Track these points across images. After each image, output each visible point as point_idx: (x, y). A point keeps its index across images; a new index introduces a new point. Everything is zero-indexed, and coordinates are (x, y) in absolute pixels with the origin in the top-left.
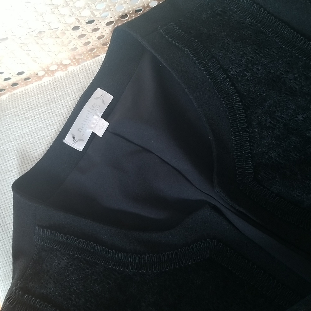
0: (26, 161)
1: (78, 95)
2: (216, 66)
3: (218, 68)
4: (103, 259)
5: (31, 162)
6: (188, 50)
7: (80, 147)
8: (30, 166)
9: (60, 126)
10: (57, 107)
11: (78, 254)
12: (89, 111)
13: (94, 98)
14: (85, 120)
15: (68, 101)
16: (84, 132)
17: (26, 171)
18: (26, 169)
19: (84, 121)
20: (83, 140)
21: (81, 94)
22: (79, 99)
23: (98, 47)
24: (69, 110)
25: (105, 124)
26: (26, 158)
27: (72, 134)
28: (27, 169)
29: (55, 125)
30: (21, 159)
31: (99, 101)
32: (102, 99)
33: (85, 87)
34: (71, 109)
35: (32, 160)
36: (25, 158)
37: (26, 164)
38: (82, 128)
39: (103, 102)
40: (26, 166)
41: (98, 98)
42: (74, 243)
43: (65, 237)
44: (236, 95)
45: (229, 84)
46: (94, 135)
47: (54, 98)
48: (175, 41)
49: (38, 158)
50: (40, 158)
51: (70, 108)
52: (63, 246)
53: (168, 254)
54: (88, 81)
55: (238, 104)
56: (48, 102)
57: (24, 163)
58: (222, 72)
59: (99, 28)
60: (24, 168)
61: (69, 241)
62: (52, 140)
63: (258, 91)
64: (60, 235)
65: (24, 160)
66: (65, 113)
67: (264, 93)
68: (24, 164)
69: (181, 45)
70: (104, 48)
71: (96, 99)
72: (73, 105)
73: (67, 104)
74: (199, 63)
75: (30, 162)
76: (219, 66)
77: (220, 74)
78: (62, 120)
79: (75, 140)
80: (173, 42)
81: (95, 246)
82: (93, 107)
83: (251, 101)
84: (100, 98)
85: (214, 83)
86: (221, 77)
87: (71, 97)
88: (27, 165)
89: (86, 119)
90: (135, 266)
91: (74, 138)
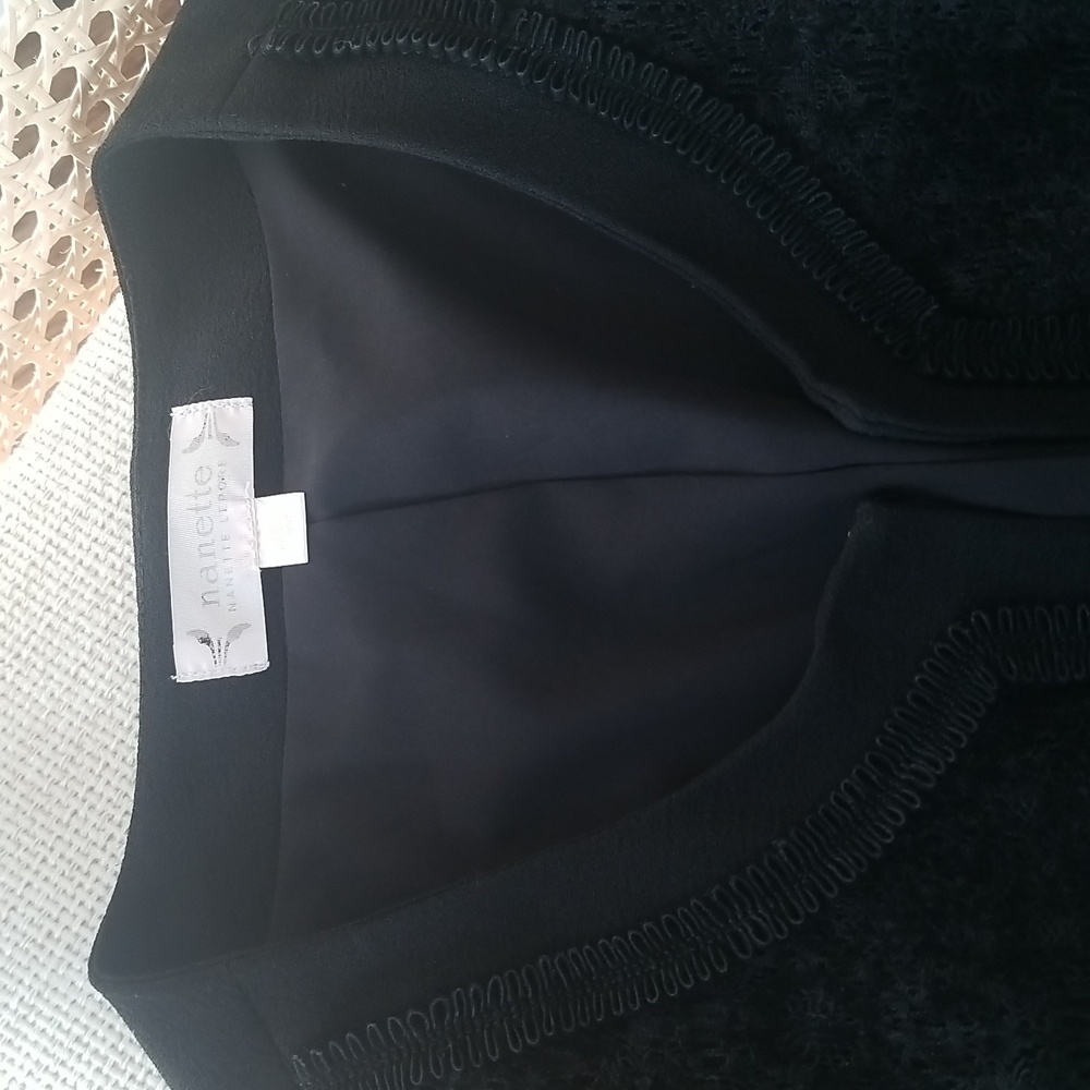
0: (80, 860)
1: (118, 489)
2: (542, 27)
3: (553, 32)
4: (628, 990)
5: (104, 849)
6: (409, 37)
7: (249, 656)
8: (106, 868)
9: (125, 641)
10: (66, 586)
11: (522, 1035)
12: (197, 509)
13: (185, 451)
14: (205, 550)
15: (94, 535)
16: (230, 595)
17: (108, 899)
18: (100, 891)
19: (202, 555)
20: (248, 626)
21: (125, 479)
22: (127, 501)
23: (71, 298)
24: (118, 566)
25: (291, 507)
26: (74, 848)
27: (192, 632)
28: (107, 888)
29: (103, 651)
30: (55, 866)
31: (210, 447)
32: (214, 434)
33: (124, 447)
34: (125, 554)
35: (101, 842)
36: (70, 854)
37: (87, 874)
38: (213, 587)
39: (226, 440)
40: (93, 877)
41: (198, 440)
42: (478, 1009)
43: (429, 1016)
44: (680, 84)
45: (628, 63)
46: (272, 579)
47: (34, 564)
48: (339, 46)
49: (118, 818)
50: (127, 813)
51: (120, 555)
52: (448, 1056)
53: (849, 789)
54: (117, 418)
55: (707, 109)
56: (18, 594)
57: (75, 873)
58: (576, 36)
59: (33, 213)
60: (90, 892)
61: (453, 1016)
62: (129, 712)
63: (740, 19)
64: (404, 1022)
65: (70, 862)
66: (113, 583)
67: (766, 12)
68: (79, 878)
69: (372, 40)
70: (93, 293)
71: (192, 449)
72: (120, 538)
73: (96, 549)
74: (476, 55)
75: (96, 853)
76: (552, 23)
77: (574, 49)
78: (116, 618)
79: (216, 648)
80: (336, 51)
81: (561, 962)
82: (204, 483)
83: (743, 71)
84: (207, 435)
85: (576, 93)
86: (585, 56)
87: (94, 513)
88: (96, 871)
89: (206, 544)
90: (764, 919)
91: (206, 641)
